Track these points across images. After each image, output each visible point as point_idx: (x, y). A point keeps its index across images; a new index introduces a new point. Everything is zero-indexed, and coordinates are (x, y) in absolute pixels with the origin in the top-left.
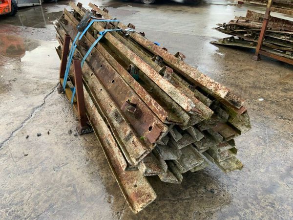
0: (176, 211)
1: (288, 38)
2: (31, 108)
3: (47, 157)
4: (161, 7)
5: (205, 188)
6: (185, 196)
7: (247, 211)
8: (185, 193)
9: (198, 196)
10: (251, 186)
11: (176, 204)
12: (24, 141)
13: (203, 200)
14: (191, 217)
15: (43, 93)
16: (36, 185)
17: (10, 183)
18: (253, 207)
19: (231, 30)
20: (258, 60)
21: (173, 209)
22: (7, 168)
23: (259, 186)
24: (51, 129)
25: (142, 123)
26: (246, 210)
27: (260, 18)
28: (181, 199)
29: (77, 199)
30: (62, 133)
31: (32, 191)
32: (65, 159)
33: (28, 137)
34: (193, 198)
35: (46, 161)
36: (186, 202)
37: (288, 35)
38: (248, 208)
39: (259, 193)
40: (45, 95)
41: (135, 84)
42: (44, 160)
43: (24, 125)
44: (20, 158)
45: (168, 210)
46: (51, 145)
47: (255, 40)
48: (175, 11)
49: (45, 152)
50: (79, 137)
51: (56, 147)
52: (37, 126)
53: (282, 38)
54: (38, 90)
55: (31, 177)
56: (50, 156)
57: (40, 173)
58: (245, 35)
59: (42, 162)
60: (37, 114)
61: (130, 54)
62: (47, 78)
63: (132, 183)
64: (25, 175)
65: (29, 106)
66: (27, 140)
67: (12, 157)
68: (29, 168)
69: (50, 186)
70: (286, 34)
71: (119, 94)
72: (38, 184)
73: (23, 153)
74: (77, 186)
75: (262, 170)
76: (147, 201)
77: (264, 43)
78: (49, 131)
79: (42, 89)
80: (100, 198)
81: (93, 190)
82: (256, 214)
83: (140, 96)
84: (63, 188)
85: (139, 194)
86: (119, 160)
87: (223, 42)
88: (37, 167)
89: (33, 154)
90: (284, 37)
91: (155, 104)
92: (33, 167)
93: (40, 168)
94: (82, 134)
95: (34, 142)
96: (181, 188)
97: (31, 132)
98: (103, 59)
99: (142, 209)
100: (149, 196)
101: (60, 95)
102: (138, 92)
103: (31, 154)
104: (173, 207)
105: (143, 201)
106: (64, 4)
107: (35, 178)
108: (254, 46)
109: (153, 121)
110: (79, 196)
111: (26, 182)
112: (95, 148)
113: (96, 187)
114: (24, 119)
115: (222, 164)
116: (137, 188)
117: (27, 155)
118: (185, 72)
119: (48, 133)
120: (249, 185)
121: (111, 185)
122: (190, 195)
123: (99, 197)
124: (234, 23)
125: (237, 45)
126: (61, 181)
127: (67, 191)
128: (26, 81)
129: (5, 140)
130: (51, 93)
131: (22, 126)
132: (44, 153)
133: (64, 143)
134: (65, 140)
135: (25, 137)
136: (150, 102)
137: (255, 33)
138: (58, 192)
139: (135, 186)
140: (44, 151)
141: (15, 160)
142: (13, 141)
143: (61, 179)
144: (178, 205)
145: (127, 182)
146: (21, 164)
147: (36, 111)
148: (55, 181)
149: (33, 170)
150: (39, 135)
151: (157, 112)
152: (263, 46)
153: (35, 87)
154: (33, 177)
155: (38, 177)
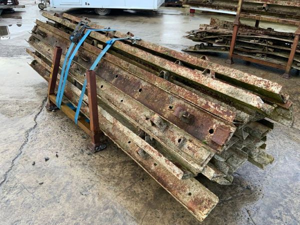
0: (226, 213)
1: (257, 41)
2: (23, 131)
3: (67, 182)
4: (117, 18)
5: (242, 186)
6: (228, 197)
7: (287, 200)
8: (226, 194)
9: (239, 194)
10: (279, 177)
11: (223, 206)
12: (31, 169)
13: (244, 197)
14: (242, 216)
15: (30, 113)
16: (69, 214)
17: (36, 218)
18: (289, 196)
19: (201, 37)
20: (231, 64)
21: (222, 211)
22: (24, 201)
23: (285, 176)
24: (58, 151)
25: (197, 127)
26: (285, 200)
27: (224, 25)
28: (225, 201)
29: (122, 220)
30: (73, 154)
31: (67, 222)
32: (89, 181)
33: (34, 164)
34: (236, 197)
35: (68, 186)
36: (231, 203)
37: (257, 39)
38: (286, 197)
39: (288, 182)
40: (34, 115)
41: (179, 90)
42: (65, 186)
43: (23, 150)
44: (36, 188)
45: (218, 213)
46: (66, 168)
47: (226, 45)
48: (133, 21)
49: (63, 176)
50: (94, 155)
51: (72, 169)
52: (40, 149)
53: (252, 41)
54: (22, 111)
55: (59, 207)
56: (70, 181)
57: (67, 201)
58: (217, 41)
59: (64, 189)
60: (34, 137)
61: (159, 61)
62: (27, 97)
63: (185, 191)
64: (50, 206)
65: (20, 130)
66: (35, 167)
67: (25, 188)
68: (52, 197)
69: (86, 213)
70: (255, 38)
71: (153, 102)
72: (70, 212)
73: (37, 182)
74: (115, 207)
75: (282, 162)
76: (211, 206)
77: (235, 47)
78: (58, 154)
79: (27, 109)
80: (146, 214)
81: (135, 208)
82: (295, 202)
83: (189, 101)
84: (101, 212)
85: (198, 202)
86: (169, 169)
87: (195, 49)
88: (61, 195)
89: (49, 181)
90: (253, 41)
91: (215, 106)
92: (56, 195)
93: (65, 195)
94: (96, 152)
95: (44, 167)
96: (220, 191)
97: (36, 158)
98: (117, 69)
99: (207, 216)
100: (210, 201)
101: (51, 114)
102: (186, 97)
103: (47, 182)
104: (221, 210)
105: (206, 207)
106: (10, 17)
107: (64, 207)
108: (225, 51)
109: (213, 124)
110: (122, 217)
111: (55, 213)
112: (117, 164)
113: (136, 204)
114: (19, 144)
115: (256, 160)
116: (192, 195)
117: (42, 183)
118: (222, 74)
119: (57, 156)
120: (276, 176)
121: (151, 200)
122: (231, 195)
123: (144, 213)
124: (203, 30)
125: (209, 51)
126: (95, 205)
127: (107, 214)
128: (3, 102)
129: (7, 171)
130: (39, 113)
131: (21, 152)
132: (62, 178)
133: (80, 165)
134: (80, 160)
135: (31, 164)
136: (207, 104)
137: (226, 39)
138: (98, 217)
139: (190, 194)
140: (60, 176)
141: (31, 191)
142: (19, 170)
143: (94, 202)
144: (225, 207)
145: (179, 192)
146: (39, 194)
147: (30, 134)
148: (88, 205)
149: (57, 198)
150: (47, 160)
151: (220, 113)
152: (235, 50)
153: (18, 108)
154: (61, 207)
155: (67, 205)
